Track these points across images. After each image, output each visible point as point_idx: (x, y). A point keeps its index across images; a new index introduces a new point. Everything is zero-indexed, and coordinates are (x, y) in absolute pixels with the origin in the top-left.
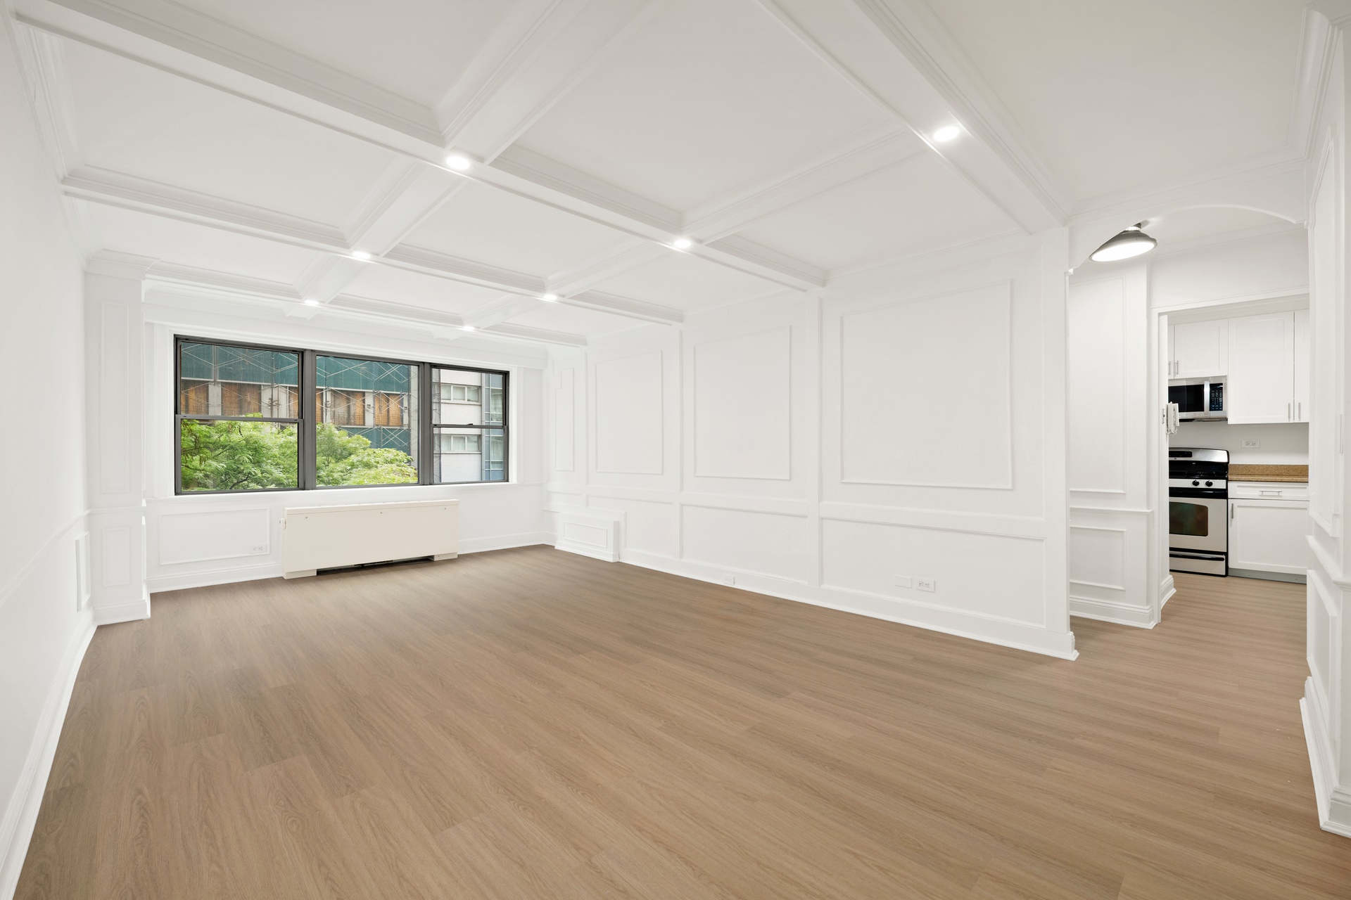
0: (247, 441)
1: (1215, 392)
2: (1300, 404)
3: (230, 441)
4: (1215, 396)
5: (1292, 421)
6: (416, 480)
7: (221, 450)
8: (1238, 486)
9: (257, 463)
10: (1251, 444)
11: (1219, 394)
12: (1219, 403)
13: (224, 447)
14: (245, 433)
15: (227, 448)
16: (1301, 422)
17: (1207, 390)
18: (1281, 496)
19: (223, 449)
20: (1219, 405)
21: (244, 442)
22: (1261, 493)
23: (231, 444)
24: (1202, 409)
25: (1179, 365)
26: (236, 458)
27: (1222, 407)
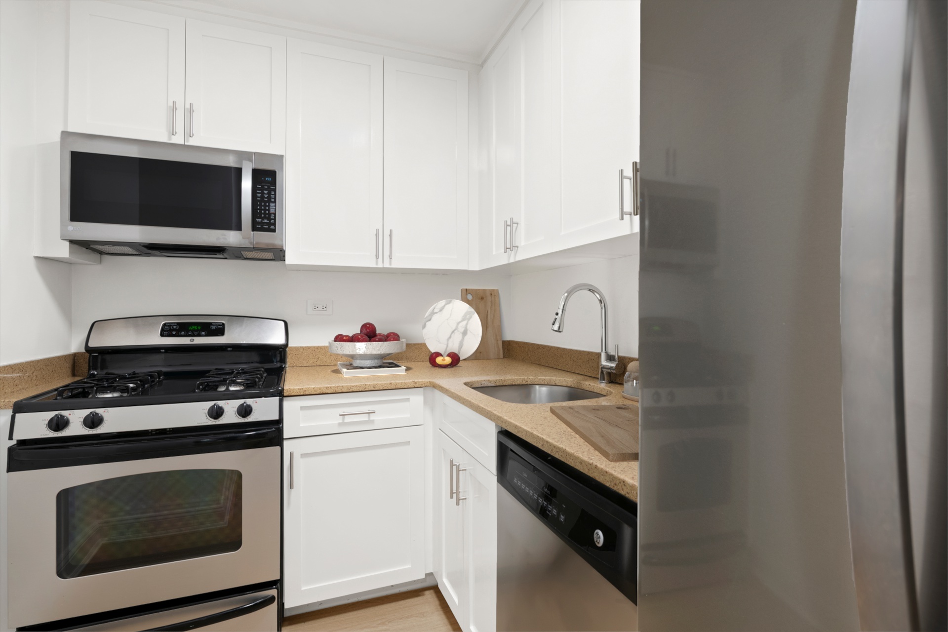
1: (262, 189)
2: (391, 231)
4: (262, 197)
5: (380, 265)
8: (302, 408)
10: (320, 308)
11: (269, 194)
12: (270, 214)
16: (393, 266)
17: (247, 184)
18: (373, 421)
20: (270, 219)
22: (340, 420)
24: (239, 228)
25: (195, 115)
27: (274, 224)
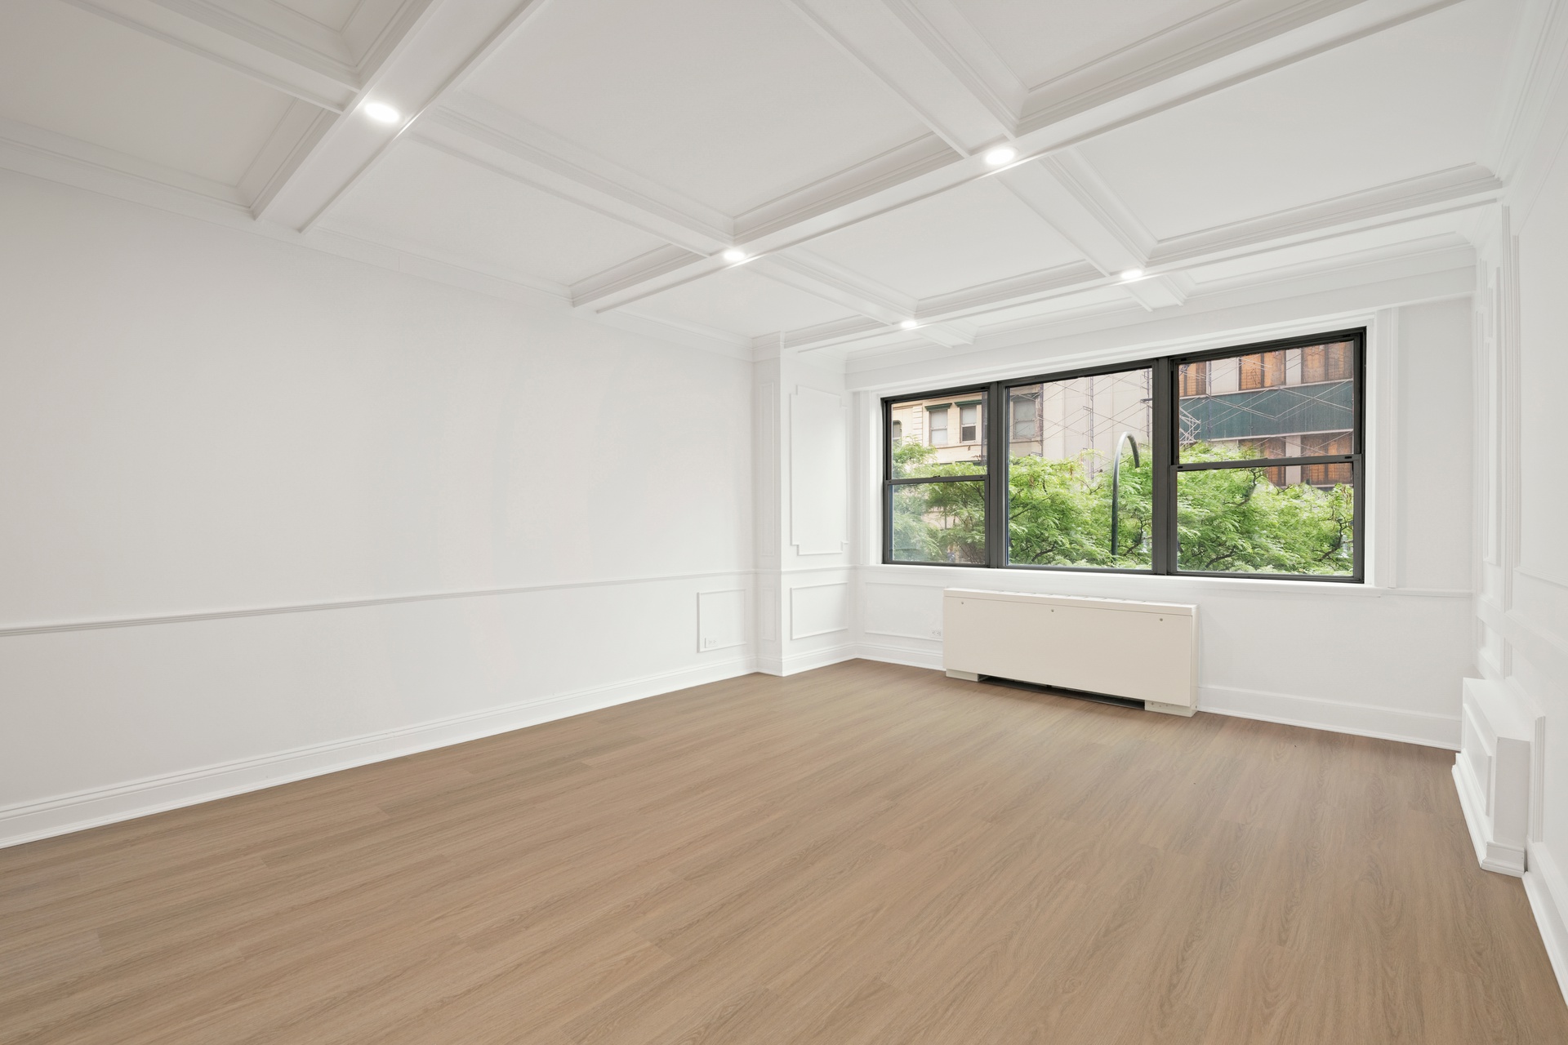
0: (1053, 501)
3: (1032, 499)
6: (1149, 567)
7: (1021, 509)
9: (1065, 530)
13: (1025, 505)
14: (1051, 490)
15: (1029, 507)
19: (1024, 507)
21: (1049, 501)
23: (1034, 502)
26: (1040, 520)
